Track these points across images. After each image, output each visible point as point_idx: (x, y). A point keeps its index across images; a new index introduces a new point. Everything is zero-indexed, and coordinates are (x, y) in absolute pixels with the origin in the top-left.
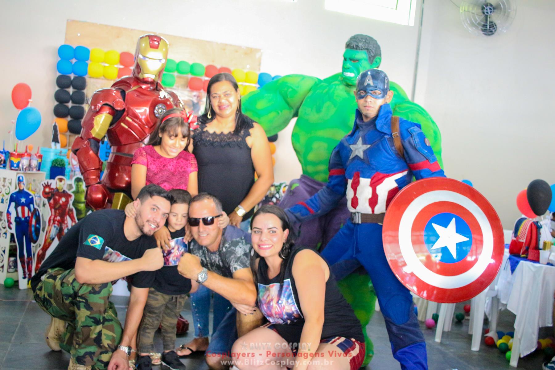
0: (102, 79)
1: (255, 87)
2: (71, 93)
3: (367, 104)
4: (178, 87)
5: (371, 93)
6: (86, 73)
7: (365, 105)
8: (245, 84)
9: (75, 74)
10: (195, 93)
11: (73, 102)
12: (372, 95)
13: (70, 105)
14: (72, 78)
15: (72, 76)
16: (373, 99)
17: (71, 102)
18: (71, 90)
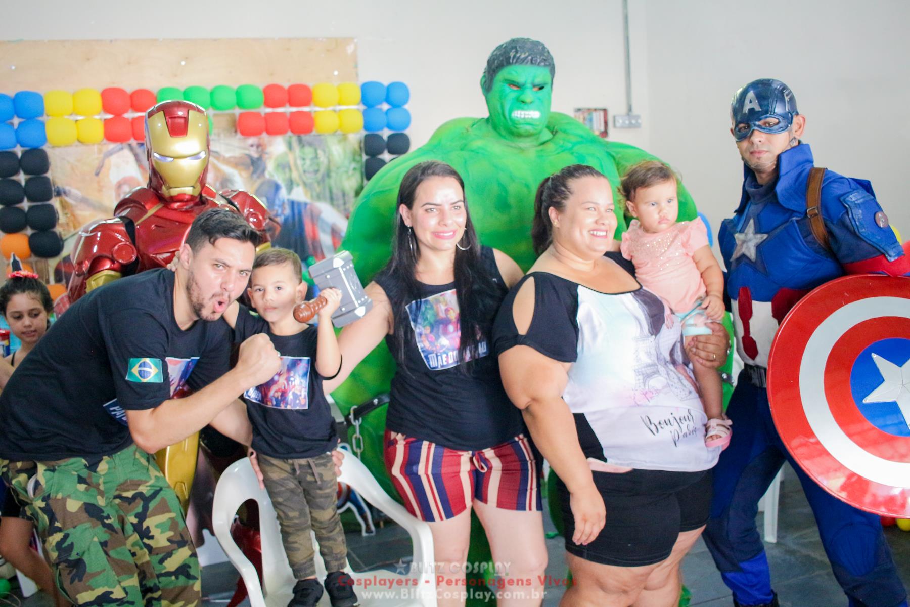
0: (77, 146)
1: (358, 110)
2: (23, 183)
3: (755, 148)
4: (219, 135)
5: (759, 126)
6: (45, 140)
7: (752, 150)
8: (338, 108)
9: (22, 146)
10: (252, 140)
11: (31, 199)
12: (762, 128)
13: (26, 205)
14: (20, 155)
15: (19, 151)
16: (764, 136)
17: (26, 200)
18: (22, 178)
